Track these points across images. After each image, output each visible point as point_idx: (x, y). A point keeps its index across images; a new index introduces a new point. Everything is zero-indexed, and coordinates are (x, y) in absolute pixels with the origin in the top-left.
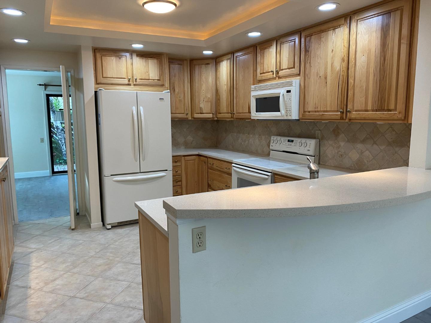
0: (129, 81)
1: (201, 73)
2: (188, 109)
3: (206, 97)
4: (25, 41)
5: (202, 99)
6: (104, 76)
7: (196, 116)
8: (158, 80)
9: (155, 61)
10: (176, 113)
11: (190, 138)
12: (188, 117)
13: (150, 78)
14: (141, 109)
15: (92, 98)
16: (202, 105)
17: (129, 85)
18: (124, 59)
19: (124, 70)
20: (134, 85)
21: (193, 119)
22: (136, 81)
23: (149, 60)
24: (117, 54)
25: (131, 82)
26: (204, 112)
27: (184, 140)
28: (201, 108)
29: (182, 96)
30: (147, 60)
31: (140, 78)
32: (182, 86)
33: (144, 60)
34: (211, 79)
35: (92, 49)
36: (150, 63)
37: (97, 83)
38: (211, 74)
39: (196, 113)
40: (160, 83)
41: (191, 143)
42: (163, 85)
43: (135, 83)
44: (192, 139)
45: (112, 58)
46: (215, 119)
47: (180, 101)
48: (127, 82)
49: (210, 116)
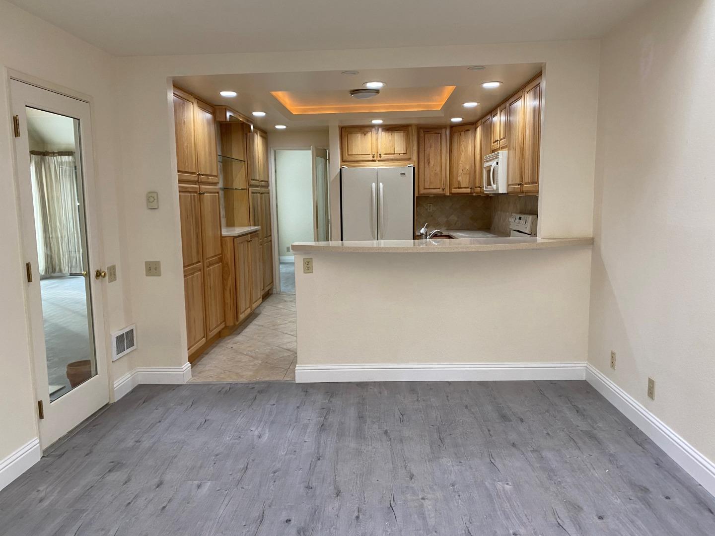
0: (373, 157)
1: (460, 141)
2: (445, 183)
3: (465, 168)
4: (284, 127)
5: (460, 171)
6: (349, 154)
7: (454, 191)
8: (404, 154)
9: (402, 134)
10: (430, 189)
11: (454, 218)
12: (444, 192)
13: (395, 153)
14: (381, 185)
15: (336, 176)
16: (460, 179)
17: (374, 161)
18: (369, 134)
19: (369, 145)
20: (379, 161)
21: (451, 195)
22: (380, 157)
23: (395, 134)
24: (363, 131)
25: (375, 158)
26: (462, 187)
27: (446, 219)
28: (459, 182)
29: (438, 169)
30: (393, 134)
31: (385, 153)
32: (439, 158)
33: (390, 134)
34: (470, 148)
35: (339, 128)
36: (395, 137)
37: (343, 161)
38: (470, 142)
39: (454, 188)
40: (406, 156)
41: (455, 224)
42: (409, 159)
43: (379, 158)
44: (456, 219)
45: (358, 135)
46: (473, 195)
47: (436, 174)
48: (371, 158)
49: (468, 190)
